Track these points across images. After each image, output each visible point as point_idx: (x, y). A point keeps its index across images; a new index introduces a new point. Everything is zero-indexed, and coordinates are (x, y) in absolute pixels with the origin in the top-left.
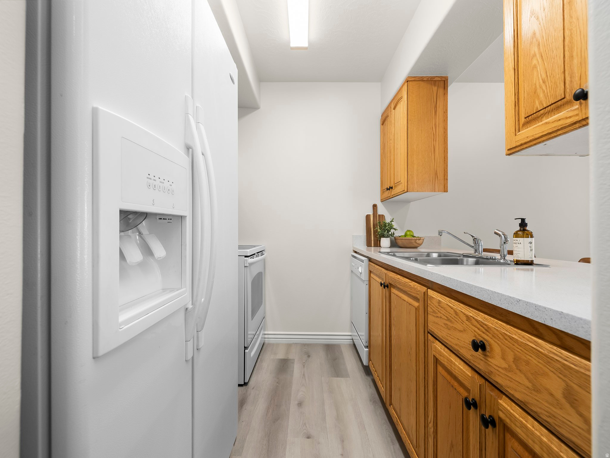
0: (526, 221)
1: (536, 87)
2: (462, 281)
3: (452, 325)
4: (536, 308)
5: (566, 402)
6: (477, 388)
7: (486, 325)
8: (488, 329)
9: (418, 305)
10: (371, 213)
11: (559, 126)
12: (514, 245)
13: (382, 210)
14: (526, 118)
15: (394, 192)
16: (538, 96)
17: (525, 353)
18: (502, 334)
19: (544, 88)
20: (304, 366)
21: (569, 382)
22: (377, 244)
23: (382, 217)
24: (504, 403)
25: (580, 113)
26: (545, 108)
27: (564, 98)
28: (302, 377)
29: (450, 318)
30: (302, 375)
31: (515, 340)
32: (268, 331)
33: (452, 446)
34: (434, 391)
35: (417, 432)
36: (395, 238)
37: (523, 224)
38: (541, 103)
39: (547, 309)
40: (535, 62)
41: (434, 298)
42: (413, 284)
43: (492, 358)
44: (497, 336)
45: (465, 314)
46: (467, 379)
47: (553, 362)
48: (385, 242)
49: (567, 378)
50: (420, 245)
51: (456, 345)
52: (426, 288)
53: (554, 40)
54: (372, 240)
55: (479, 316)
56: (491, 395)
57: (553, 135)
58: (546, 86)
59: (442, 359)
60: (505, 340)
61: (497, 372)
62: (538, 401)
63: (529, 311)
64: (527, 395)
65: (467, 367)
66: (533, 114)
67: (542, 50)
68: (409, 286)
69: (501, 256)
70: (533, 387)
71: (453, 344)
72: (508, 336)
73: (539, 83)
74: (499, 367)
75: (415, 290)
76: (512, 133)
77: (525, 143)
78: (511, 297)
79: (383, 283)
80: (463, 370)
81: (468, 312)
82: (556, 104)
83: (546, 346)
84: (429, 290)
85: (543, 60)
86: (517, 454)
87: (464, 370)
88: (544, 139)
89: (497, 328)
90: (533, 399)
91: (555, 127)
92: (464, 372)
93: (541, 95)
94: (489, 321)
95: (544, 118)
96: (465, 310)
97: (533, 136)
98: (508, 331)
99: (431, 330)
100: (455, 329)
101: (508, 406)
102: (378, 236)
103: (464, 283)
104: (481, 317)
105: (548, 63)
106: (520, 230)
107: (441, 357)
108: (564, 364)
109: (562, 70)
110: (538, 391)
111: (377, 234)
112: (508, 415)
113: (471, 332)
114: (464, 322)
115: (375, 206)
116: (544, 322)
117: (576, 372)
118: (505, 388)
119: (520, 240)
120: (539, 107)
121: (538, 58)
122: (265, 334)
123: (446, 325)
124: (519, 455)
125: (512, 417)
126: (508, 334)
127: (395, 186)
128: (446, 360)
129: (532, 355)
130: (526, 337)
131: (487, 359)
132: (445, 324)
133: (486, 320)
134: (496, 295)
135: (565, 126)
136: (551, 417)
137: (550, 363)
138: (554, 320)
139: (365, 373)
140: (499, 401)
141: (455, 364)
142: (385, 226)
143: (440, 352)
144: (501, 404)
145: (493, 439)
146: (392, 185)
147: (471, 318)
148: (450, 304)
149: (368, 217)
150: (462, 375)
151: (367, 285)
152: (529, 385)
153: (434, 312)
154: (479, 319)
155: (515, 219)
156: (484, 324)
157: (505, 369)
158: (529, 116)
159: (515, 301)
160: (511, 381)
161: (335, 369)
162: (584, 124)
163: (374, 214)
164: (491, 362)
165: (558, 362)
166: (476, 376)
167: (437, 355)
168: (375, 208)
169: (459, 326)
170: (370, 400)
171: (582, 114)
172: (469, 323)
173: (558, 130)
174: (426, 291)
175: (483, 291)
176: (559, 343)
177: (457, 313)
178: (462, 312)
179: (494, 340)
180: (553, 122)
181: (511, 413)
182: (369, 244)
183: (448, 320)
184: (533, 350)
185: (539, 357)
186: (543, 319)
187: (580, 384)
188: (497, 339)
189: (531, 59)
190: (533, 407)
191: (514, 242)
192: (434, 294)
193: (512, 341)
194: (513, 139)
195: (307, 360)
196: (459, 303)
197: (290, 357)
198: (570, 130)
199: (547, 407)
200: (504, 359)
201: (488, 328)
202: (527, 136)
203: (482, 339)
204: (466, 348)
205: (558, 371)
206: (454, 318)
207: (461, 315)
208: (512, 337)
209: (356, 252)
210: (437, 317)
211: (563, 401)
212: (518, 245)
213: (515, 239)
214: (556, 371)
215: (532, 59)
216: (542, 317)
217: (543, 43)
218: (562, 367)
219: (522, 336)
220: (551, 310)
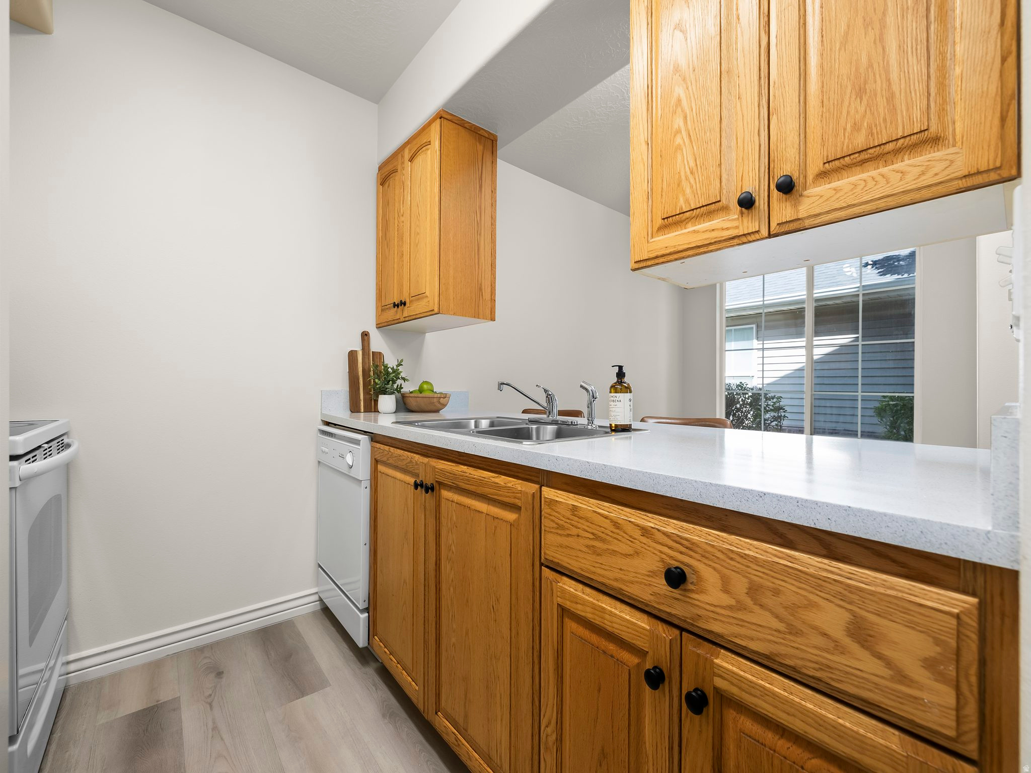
0: (624, 370)
1: (680, 177)
2: (632, 468)
3: (605, 546)
4: (799, 504)
5: (853, 641)
6: (665, 647)
7: (686, 539)
8: (691, 547)
9: (515, 518)
10: (358, 347)
11: (712, 239)
12: (612, 403)
13: (378, 343)
14: (664, 219)
15: (407, 311)
16: (684, 191)
17: (772, 577)
18: (724, 551)
19: (692, 181)
20: (211, 705)
21: (857, 610)
22: (372, 407)
23: (378, 356)
24: (726, 662)
25: (741, 225)
26: (693, 210)
27: (720, 201)
28: (210, 735)
29: (601, 534)
30: (210, 730)
31: (752, 558)
32: (79, 650)
33: (603, 755)
34: (558, 667)
35: (512, 748)
36: (402, 394)
37: (621, 374)
38: (687, 201)
39: (819, 504)
40: (678, 140)
41: (561, 502)
42: (502, 480)
43: (702, 592)
44: (713, 555)
45: (638, 525)
46: (642, 636)
47: (828, 585)
48: (387, 402)
49: (856, 606)
50: (444, 405)
51: (616, 580)
52: (537, 486)
53: (707, 117)
54: (360, 400)
55: (668, 525)
56: (699, 655)
57: (702, 250)
58: (695, 179)
59: (580, 609)
60: (729, 561)
61: (712, 615)
62: (797, 648)
63: (784, 510)
64: (776, 643)
65: (638, 614)
66: (675, 215)
67: (690, 127)
68: (495, 485)
69: (588, 420)
70: (787, 629)
71: (609, 579)
72: (737, 554)
73: (685, 172)
74: (715, 606)
75: (509, 491)
76: (643, 239)
77: (663, 256)
78: (745, 490)
79: (418, 481)
80: (631, 621)
81: (643, 520)
82: (707, 207)
83: (810, 560)
84: (544, 488)
85: (691, 141)
86: (753, 739)
87: (634, 621)
88: (690, 254)
89: (711, 541)
90: (787, 647)
91: (706, 239)
92: (634, 624)
93: (688, 191)
94: (692, 533)
95: (690, 224)
96: (637, 518)
97: (675, 246)
98: (733, 545)
99: (552, 561)
100: (614, 553)
101: (733, 665)
102: (372, 393)
103: (639, 472)
104: (673, 526)
105: (699, 148)
106: (618, 381)
107: (578, 605)
108: (849, 586)
109: (717, 161)
110: (797, 633)
111: (369, 387)
112: (735, 681)
113: (652, 555)
114: (635, 539)
115: (365, 335)
116: (815, 524)
117: (871, 595)
118: (729, 639)
119: (620, 396)
120: (684, 207)
121: (685, 137)
122: (68, 663)
123: (592, 548)
124: (755, 740)
125: (744, 683)
126: (735, 549)
127: (411, 302)
128: (589, 609)
129: (786, 579)
130: (770, 550)
131: (689, 595)
132: (587, 546)
133: (686, 530)
134: (713, 488)
135: (719, 239)
136: (823, 668)
137: (822, 586)
138: (833, 520)
139: (358, 663)
140: (715, 661)
141: (611, 614)
142: (388, 373)
143: (576, 596)
144: (720, 666)
145: (700, 726)
146: (405, 297)
147: (653, 530)
148: (600, 510)
149: (352, 355)
150: (630, 630)
151: (366, 488)
152: (781, 626)
153: (560, 528)
154: (669, 530)
155: (613, 366)
156: (681, 538)
157: (730, 608)
158: (669, 217)
159: (755, 496)
160: (742, 626)
161: (292, 680)
162: (744, 242)
163: (363, 349)
164: (698, 600)
165: (837, 583)
166: (661, 628)
167: (568, 603)
168: (366, 338)
169: (624, 548)
170: (384, 716)
171: (743, 228)
172: (648, 540)
173: (710, 244)
174: (537, 491)
175: (683, 484)
176: (824, 552)
177: (619, 524)
178: (630, 521)
179: (705, 563)
180: (703, 232)
181: (741, 677)
182: (354, 408)
183: (597, 538)
184: (788, 571)
185: (801, 579)
186: (813, 520)
187: (878, 611)
188: (712, 560)
189: (673, 135)
190: (787, 660)
191: (613, 399)
192: (558, 495)
193: (745, 560)
194: (645, 248)
195: (215, 687)
196: (620, 507)
197: (165, 695)
198: (725, 247)
199: (816, 655)
200: (726, 591)
201: (693, 544)
202: (666, 246)
203: (676, 564)
204: (641, 583)
205: (838, 596)
206: (611, 534)
207: (630, 529)
208: (745, 554)
209: (328, 424)
210: (569, 535)
211: (847, 641)
212: (617, 403)
213: (612, 394)
214: (834, 597)
215: (675, 136)
216: (810, 517)
217: (692, 116)
218: (845, 590)
219: (762, 550)
220: (827, 505)
